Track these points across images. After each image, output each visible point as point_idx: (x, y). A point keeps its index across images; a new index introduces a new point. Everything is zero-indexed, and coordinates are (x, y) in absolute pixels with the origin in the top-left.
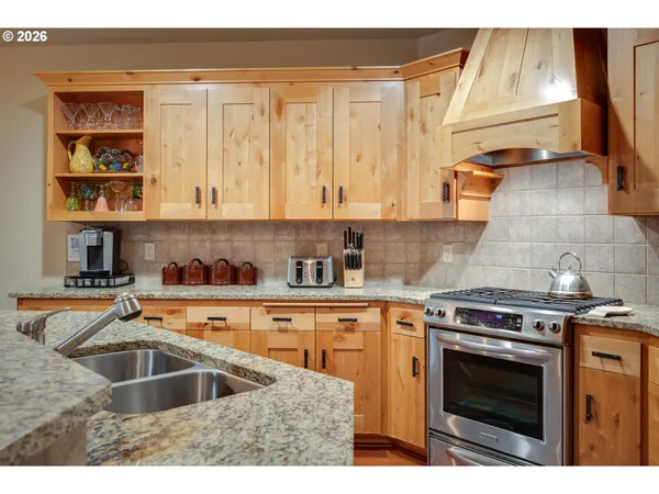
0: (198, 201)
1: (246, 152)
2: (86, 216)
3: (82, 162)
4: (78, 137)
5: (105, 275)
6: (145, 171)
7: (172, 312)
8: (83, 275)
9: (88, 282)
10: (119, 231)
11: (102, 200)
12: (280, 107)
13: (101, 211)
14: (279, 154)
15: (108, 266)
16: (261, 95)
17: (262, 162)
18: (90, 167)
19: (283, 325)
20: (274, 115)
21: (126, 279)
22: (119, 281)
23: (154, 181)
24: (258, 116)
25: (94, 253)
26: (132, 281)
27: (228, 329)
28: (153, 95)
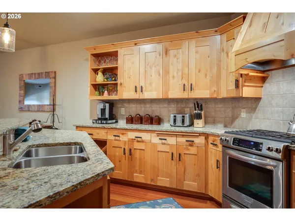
0: (136, 91)
1: (153, 71)
2: (100, 98)
3: (100, 78)
4: (99, 69)
5: (106, 119)
6: (119, 82)
7: (123, 134)
8: (99, 119)
9: (100, 122)
10: (112, 104)
11: (106, 92)
12: (167, 52)
13: (106, 96)
14: (167, 72)
15: (107, 116)
16: (159, 47)
17: (159, 75)
18: (102, 80)
19: (163, 141)
20: (164, 55)
21: (114, 121)
22: (110, 122)
23: (121, 84)
24: (158, 56)
25: (103, 111)
26: (117, 122)
27: (143, 142)
28: (121, 52)
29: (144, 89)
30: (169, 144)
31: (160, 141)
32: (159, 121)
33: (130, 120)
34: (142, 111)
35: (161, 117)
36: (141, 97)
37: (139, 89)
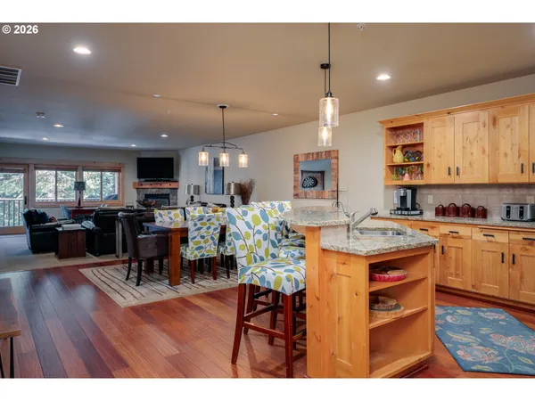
0: (449, 174)
1: (476, 150)
2: (400, 183)
3: (398, 158)
4: (396, 147)
5: (407, 209)
6: (425, 162)
7: (432, 228)
8: (398, 209)
9: (399, 212)
10: (414, 189)
11: (407, 175)
12: (495, 121)
13: (406, 180)
14: (495, 148)
15: (409, 205)
16: (484, 116)
17: (484, 152)
18: (402, 160)
19: (490, 238)
20: (491, 126)
21: (418, 212)
22: (413, 212)
23: (428, 165)
24: (482, 128)
25: (403, 199)
26: (421, 213)
27: (460, 238)
28: (428, 124)
29: (461, 171)
30: (497, 243)
31: (485, 238)
32: (483, 213)
33: (442, 211)
34: (459, 199)
35: (488, 208)
36: (457, 181)
37: (453, 171)
